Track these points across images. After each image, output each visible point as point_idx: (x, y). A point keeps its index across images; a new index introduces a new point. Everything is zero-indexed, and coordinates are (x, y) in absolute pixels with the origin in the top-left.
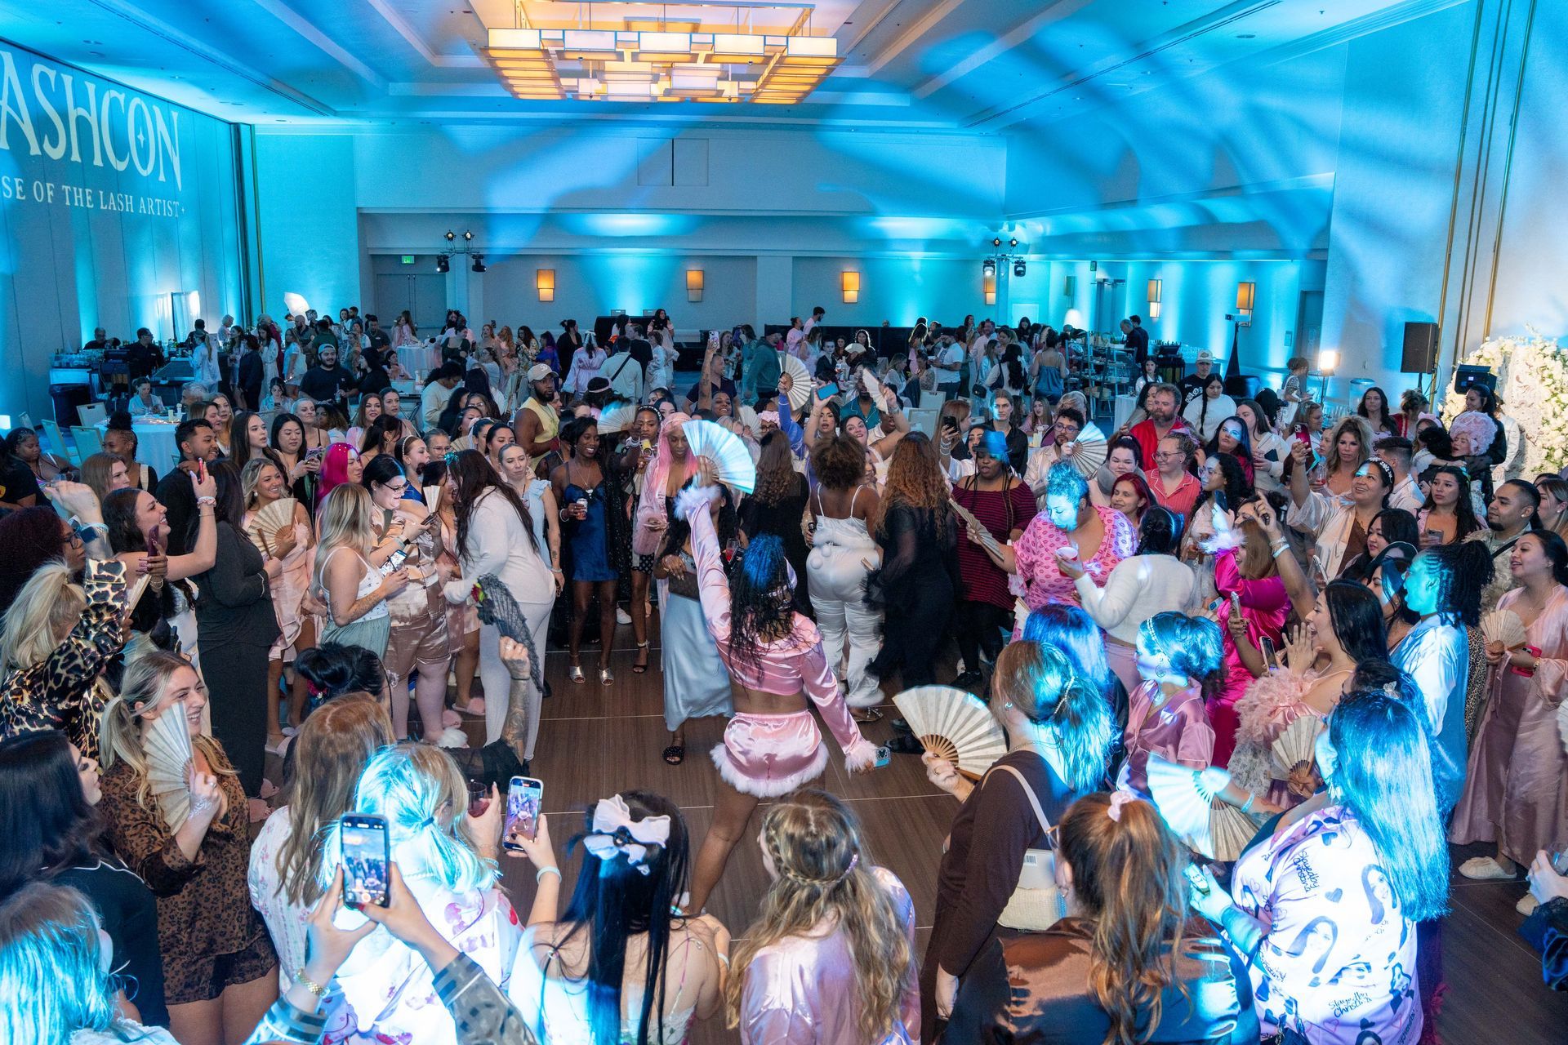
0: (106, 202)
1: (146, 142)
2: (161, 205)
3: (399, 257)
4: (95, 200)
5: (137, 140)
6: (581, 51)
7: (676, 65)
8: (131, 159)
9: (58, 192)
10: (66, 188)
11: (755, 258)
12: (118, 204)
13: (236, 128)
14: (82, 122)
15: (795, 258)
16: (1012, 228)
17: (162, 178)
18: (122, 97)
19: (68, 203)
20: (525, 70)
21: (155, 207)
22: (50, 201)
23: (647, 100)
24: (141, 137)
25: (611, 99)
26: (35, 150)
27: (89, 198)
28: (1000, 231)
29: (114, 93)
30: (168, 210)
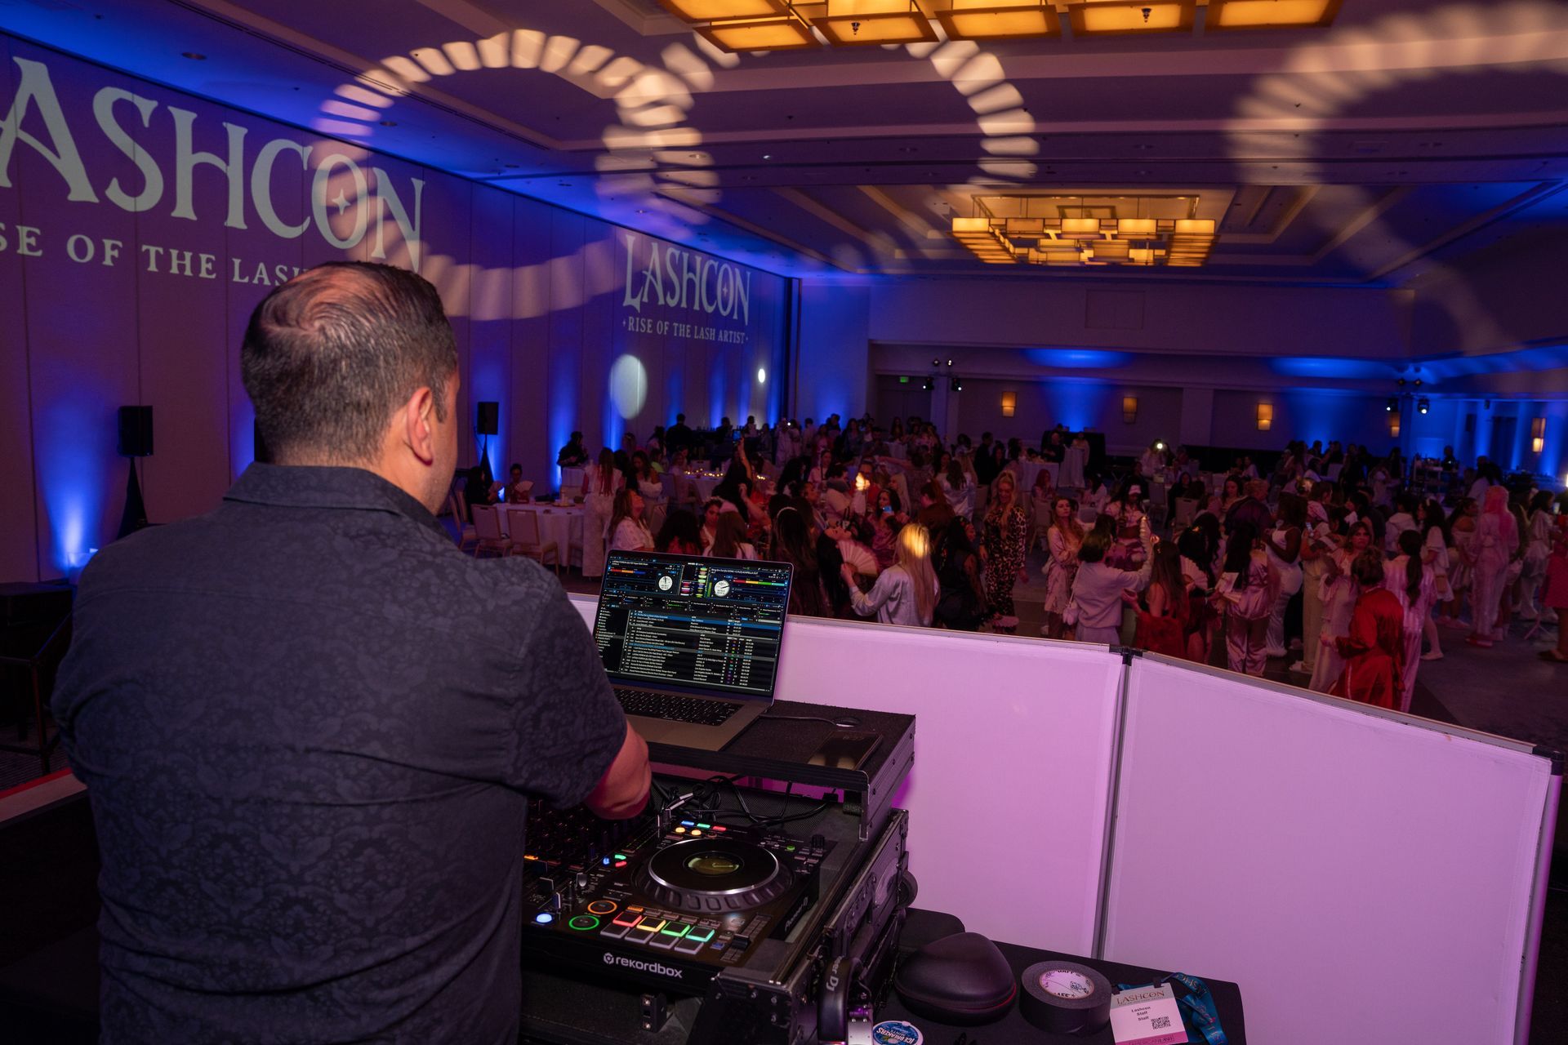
0: (698, 333)
1: (728, 293)
2: (733, 335)
3: (898, 377)
4: (692, 333)
5: (723, 292)
6: (1020, 233)
7: (1094, 241)
8: (717, 304)
9: (671, 327)
10: (676, 325)
11: (1181, 389)
12: (705, 335)
13: (789, 282)
14: (691, 283)
15: (1216, 391)
16: (1417, 370)
17: (735, 317)
18: (716, 264)
19: (675, 335)
20: (983, 244)
21: (729, 337)
22: (665, 333)
23: (1078, 264)
24: (725, 290)
25: (1050, 264)
26: (661, 302)
27: (688, 331)
28: (1407, 372)
29: (712, 262)
30: (737, 339)
